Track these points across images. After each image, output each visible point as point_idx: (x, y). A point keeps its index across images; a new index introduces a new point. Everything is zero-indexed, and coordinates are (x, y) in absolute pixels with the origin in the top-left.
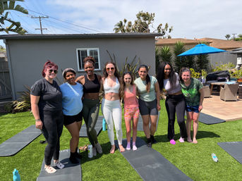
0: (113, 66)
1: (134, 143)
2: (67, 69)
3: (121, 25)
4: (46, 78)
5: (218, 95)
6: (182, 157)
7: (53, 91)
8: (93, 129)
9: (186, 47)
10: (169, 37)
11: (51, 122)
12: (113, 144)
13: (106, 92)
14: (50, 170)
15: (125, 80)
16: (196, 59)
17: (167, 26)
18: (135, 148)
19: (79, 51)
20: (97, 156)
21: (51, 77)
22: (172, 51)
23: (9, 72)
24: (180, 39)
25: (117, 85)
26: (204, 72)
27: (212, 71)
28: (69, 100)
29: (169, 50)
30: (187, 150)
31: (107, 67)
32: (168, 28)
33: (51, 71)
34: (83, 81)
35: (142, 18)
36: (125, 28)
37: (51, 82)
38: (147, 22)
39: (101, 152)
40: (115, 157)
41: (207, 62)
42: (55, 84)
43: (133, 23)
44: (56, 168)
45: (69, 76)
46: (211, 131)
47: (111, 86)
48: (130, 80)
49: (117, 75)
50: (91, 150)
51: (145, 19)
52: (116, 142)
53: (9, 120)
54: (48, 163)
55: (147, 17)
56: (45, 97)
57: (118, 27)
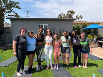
0: (50, 31)
1: (57, 66)
2: (30, 31)
3: (60, 15)
4: (21, 34)
5: (102, 47)
6: (79, 74)
7: (23, 40)
8: (40, 58)
9: (88, 25)
10: (81, 21)
11: (21, 53)
12: (48, 65)
13: (46, 42)
14: (19, 74)
15: (55, 37)
16: (92, 30)
17: (80, 16)
18: (57, 68)
19: (40, 25)
20: (41, 70)
21: (23, 34)
22: (81, 27)
23: (11, 33)
24: (86, 22)
25: (51, 39)
26: (95, 37)
27: (100, 36)
28: (30, 45)
29: (80, 26)
30: (82, 71)
31: (47, 31)
32: (81, 17)
33: (24, 32)
34: (36, 37)
35: (70, 12)
36: (62, 17)
37: (23, 36)
38: (72, 14)
39: (42, 68)
40: (48, 71)
41: (98, 32)
42: (24, 37)
43: (66, 15)
44: (22, 74)
45: (30, 34)
46: (95, 63)
47: (49, 39)
48: (57, 37)
49: (51, 35)
50: (37, 67)
51: (71, 13)
52: (50, 65)
53: (9, 52)
54: (18, 71)
55: (72, 12)
56: (19, 42)
57: (59, 16)
